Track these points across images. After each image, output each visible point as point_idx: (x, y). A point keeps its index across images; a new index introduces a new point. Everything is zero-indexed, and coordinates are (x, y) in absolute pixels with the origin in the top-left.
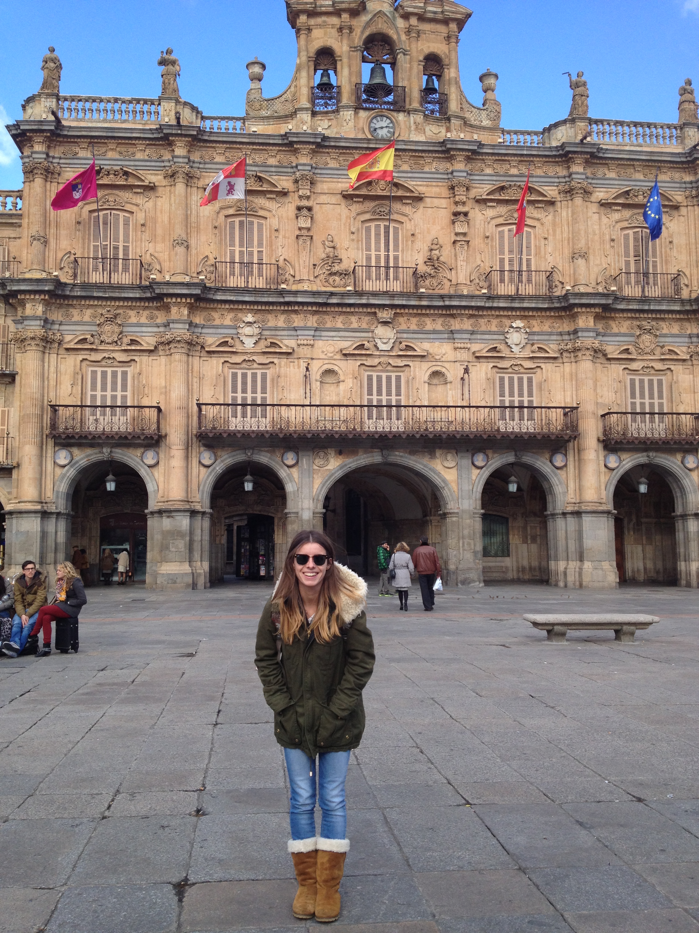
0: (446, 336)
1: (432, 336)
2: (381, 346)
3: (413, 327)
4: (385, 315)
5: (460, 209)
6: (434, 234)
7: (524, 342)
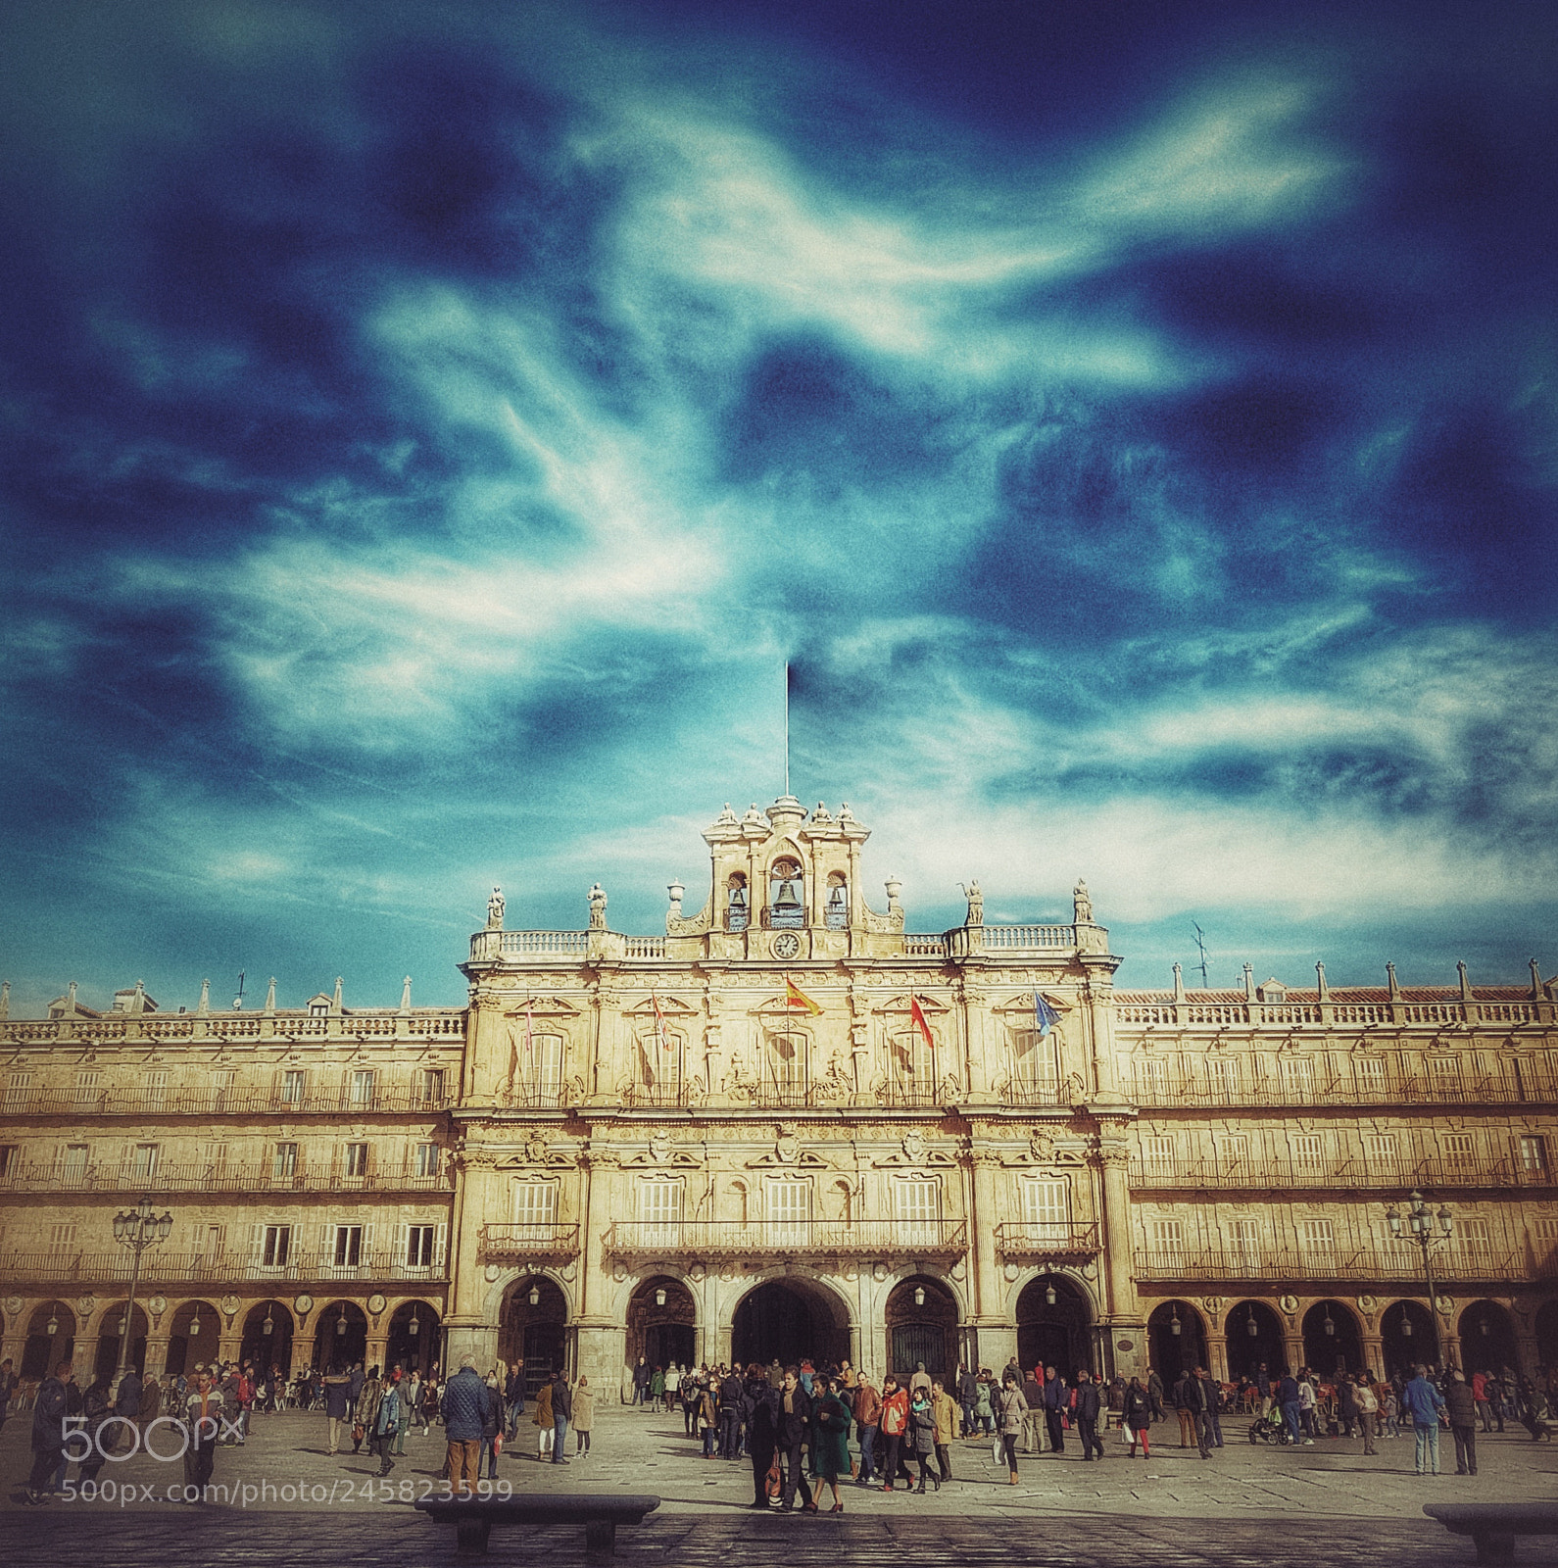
0: (848, 1145)
1: (834, 1146)
2: (783, 1156)
3: (816, 1138)
4: (787, 1127)
5: (859, 1021)
6: (836, 1043)
7: (922, 1149)
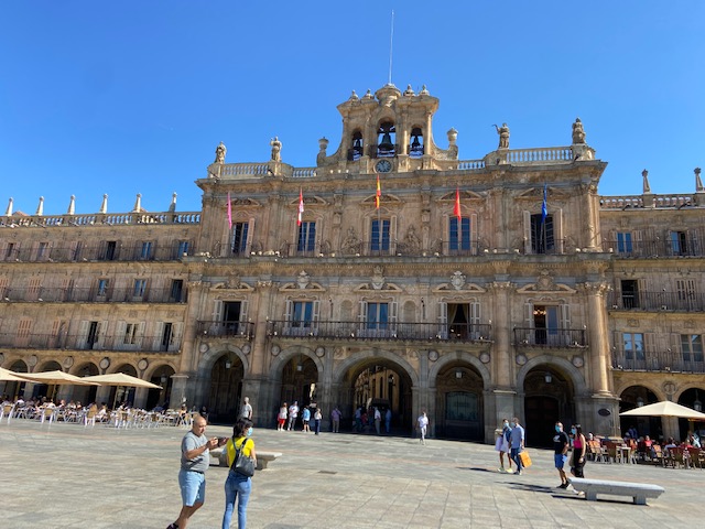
0: (415, 280)
1: (406, 281)
2: (376, 287)
3: (396, 276)
4: (378, 269)
5: (426, 208)
6: (411, 222)
7: (463, 283)
